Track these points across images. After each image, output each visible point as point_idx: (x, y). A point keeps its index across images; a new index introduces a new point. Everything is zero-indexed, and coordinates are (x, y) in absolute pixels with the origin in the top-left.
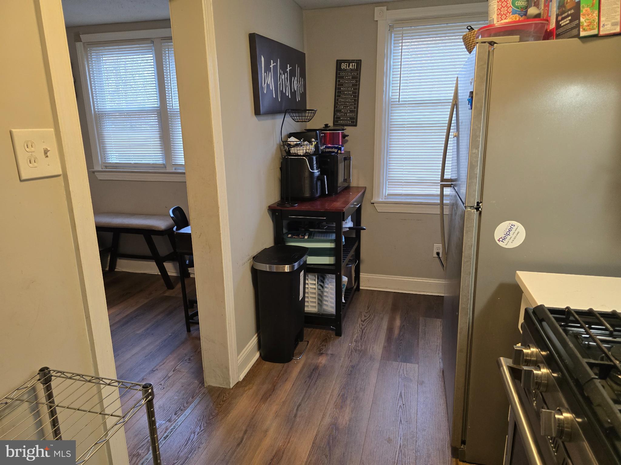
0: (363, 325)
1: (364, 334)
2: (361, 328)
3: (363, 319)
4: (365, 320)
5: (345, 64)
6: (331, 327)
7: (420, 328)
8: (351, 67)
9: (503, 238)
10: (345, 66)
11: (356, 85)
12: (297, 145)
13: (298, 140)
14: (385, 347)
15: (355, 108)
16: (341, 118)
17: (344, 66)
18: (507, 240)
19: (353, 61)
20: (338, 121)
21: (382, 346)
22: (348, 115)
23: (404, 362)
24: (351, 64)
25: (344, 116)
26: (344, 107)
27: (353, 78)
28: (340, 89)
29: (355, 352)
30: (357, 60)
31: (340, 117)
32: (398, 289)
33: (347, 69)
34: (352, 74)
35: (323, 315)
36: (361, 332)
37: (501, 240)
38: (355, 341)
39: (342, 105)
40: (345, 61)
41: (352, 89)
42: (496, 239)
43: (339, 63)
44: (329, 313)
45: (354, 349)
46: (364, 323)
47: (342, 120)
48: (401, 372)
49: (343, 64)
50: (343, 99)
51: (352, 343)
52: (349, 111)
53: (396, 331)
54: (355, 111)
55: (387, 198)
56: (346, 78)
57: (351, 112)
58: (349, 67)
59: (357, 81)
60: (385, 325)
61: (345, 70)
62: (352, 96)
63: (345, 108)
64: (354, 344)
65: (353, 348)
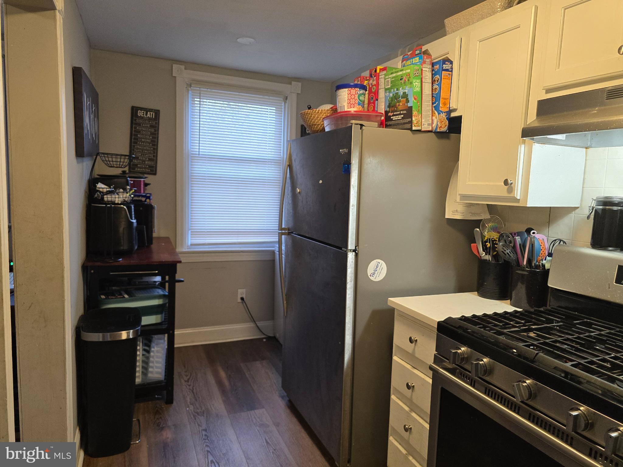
0: (189, 386)
1: (197, 394)
2: (190, 389)
3: (186, 378)
4: (188, 380)
5: (142, 111)
6: (156, 396)
7: (246, 374)
8: (148, 115)
9: (373, 274)
10: (142, 114)
11: (155, 134)
12: (108, 193)
13: (107, 187)
14: (224, 402)
15: (154, 156)
16: (139, 166)
17: (140, 113)
18: (375, 275)
19: (151, 110)
20: (135, 168)
21: (221, 401)
22: (146, 163)
23: (251, 410)
24: (149, 113)
25: (142, 163)
26: (141, 154)
27: (151, 126)
28: (137, 135)
29: (198, 415)
30: (155, 110)
31: (138, 164)
32: (206, 341)
33: (144, 117)
34: (150, 122)
35: (149, 384)
36: (192, 393)
37: (372, 275)
38: (191, 404)
39: (139, 152)
40: (141, 109)
41: (151, 137)
42: (369, 275)
43: (134, 110)
44: (154, 381)
45: (195, 412)
46: (189, 383)
47: (140, 168)
48: (254, 420)
49: (139, 112)
50: (141, 146)
51: (188, 407)
52: (147, 159)
53: (226, 383)
54: (154, 159)
55: (190, 248)
56: (144, 125)
57: (150, 160)
58: (146, 115)
59: (155, 131)
60: (212, 380)
61: (142, 118)
62: (151, 145)
63: (143, 155)
64: (192, 407)
65: (193, 412)
